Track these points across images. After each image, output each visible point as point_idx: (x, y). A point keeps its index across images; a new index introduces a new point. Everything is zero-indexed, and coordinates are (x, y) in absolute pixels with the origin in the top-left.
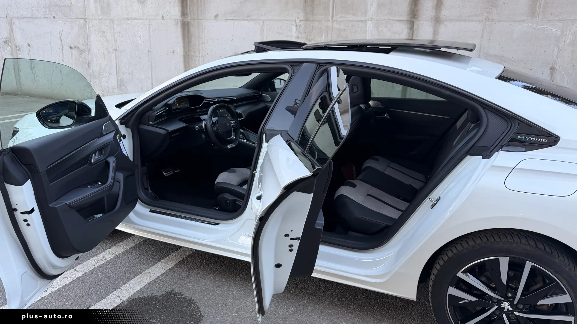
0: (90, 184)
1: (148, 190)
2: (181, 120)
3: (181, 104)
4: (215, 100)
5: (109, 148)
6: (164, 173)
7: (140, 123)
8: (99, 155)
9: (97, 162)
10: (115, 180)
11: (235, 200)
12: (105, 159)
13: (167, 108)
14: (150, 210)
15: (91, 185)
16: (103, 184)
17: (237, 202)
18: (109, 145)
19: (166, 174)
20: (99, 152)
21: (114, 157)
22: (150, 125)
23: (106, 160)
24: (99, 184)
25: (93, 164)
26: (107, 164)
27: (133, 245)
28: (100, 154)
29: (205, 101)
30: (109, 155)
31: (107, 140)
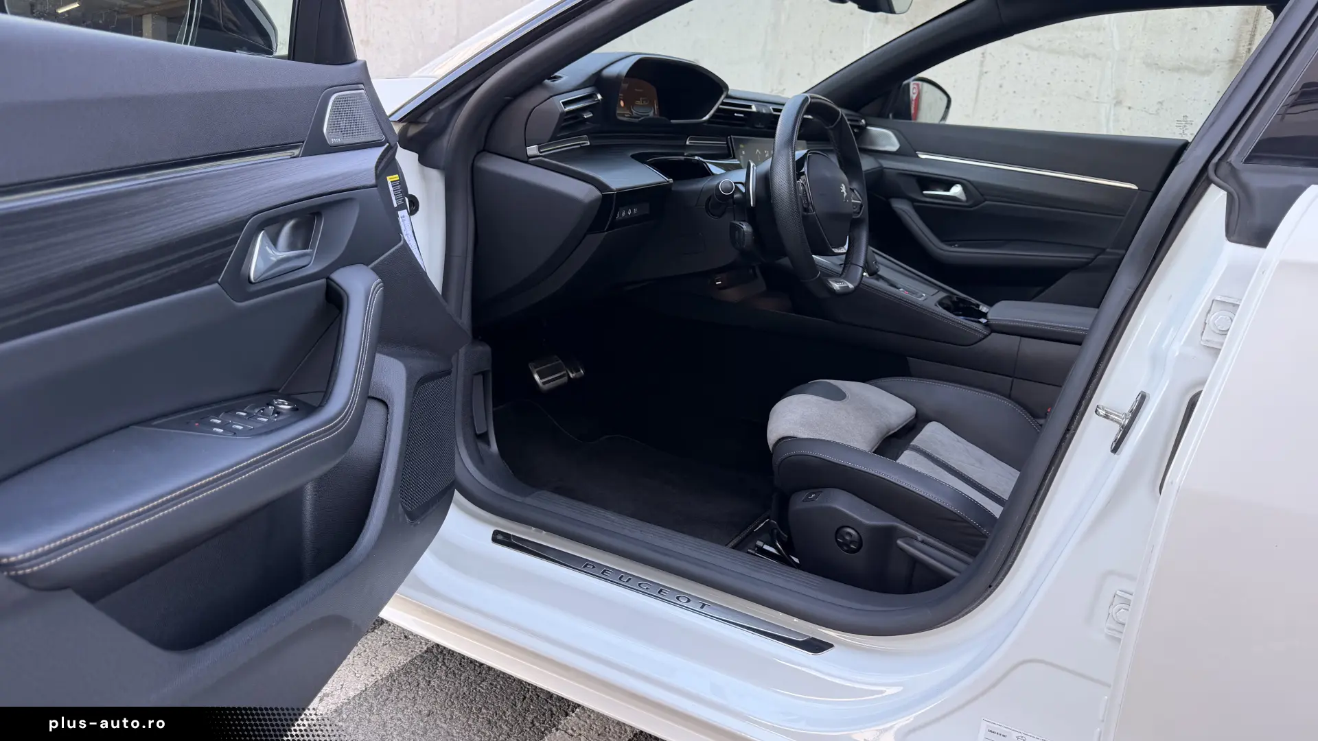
0: (228, 405)
1: (488, 443)
2: (641, 159)
3: (634, 105)
4: (750, 107)
5: (348, 222)
6: (536, 377)
7: (487, 148)
8: (292, 247)
9: (275, 282)
10: (370, 396)
11: (888, 534)
12: (326, 274)
13: (599, 97)
14: (496, 533)
15: (231, 411)
16: (304, 409)
17: (900, 542)
18: (350, 199)
19: (544, 383)
20: (295, 228)
21: (374, 269)
22: (526, 160)
23: (328, 278)
24: (277, 412)
25: (253, 288)
26: (335, 300)
27: (402, 660)
28: (302, 237)
29: (723, 104)
30: (346, 260)
31: (345, 176)
